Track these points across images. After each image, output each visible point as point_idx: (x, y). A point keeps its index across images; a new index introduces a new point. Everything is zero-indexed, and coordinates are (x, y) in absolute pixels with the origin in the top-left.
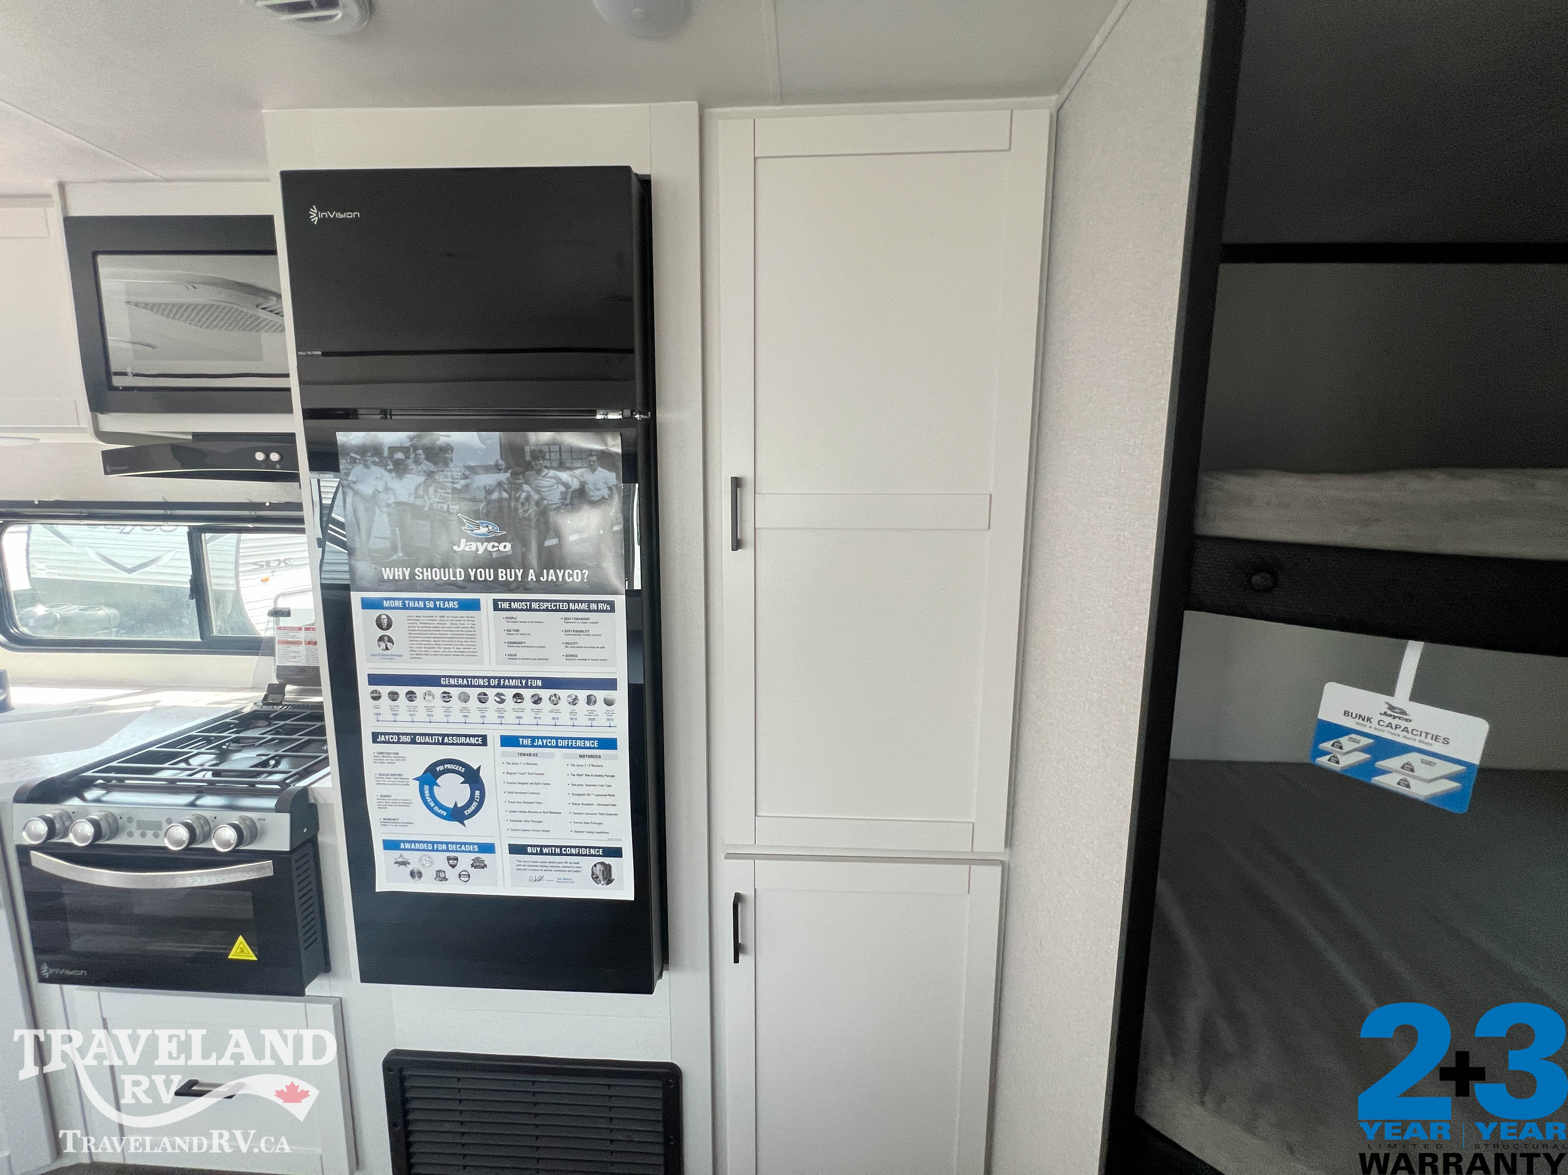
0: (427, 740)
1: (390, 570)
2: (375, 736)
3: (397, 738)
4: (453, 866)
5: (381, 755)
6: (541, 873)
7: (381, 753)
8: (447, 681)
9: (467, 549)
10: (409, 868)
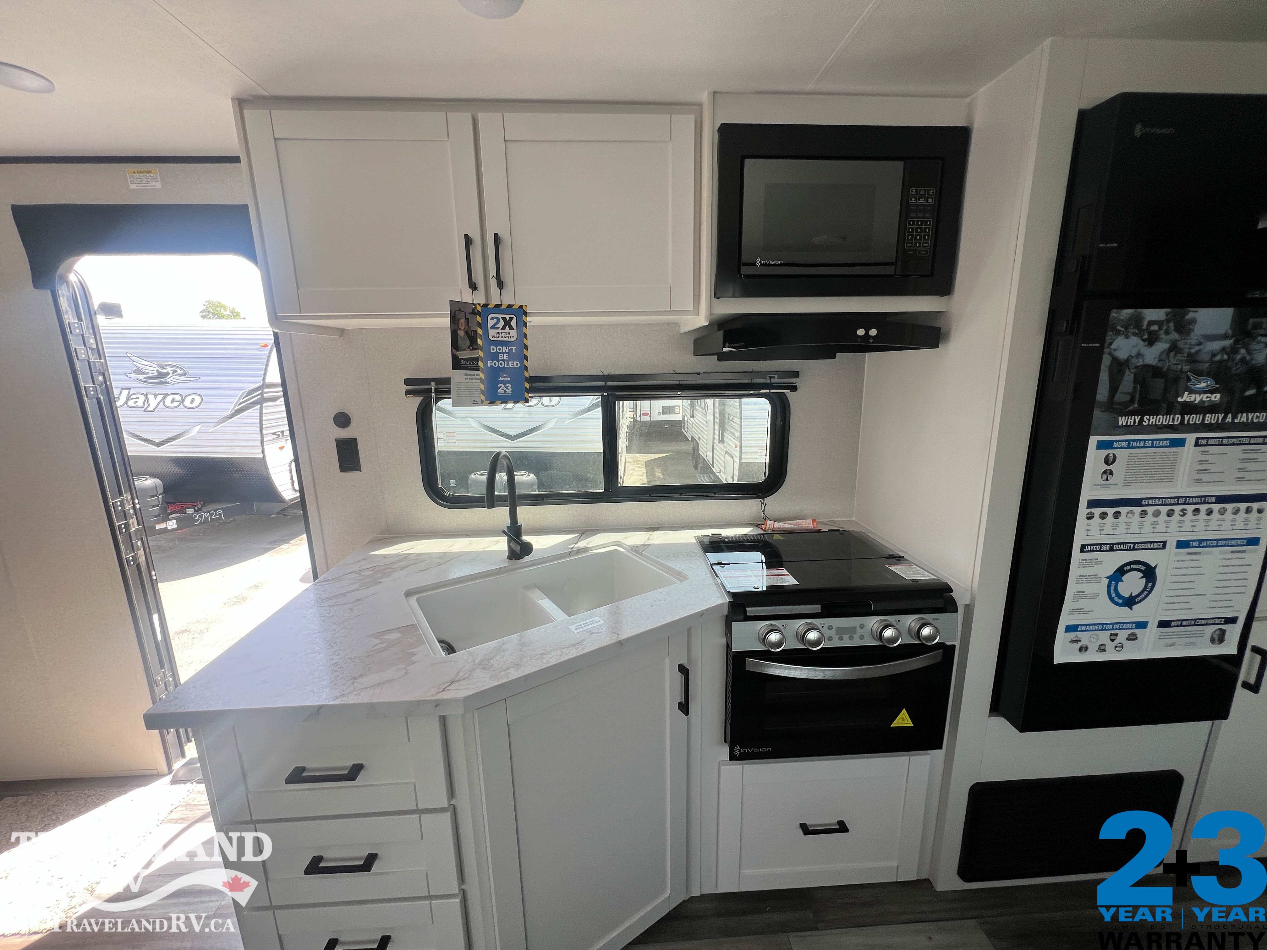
0: (1122, 547)
1: (1125, 418)
2: (1083, 548)
3: (1100, 547)
4: (1112, 640)
5: (1084, 561)
6: (1174, 640)
7: (1085, 560)
8: (1147, 502)
9: (1188, 400)
10: (1080, 644)
